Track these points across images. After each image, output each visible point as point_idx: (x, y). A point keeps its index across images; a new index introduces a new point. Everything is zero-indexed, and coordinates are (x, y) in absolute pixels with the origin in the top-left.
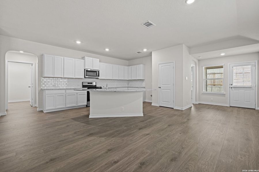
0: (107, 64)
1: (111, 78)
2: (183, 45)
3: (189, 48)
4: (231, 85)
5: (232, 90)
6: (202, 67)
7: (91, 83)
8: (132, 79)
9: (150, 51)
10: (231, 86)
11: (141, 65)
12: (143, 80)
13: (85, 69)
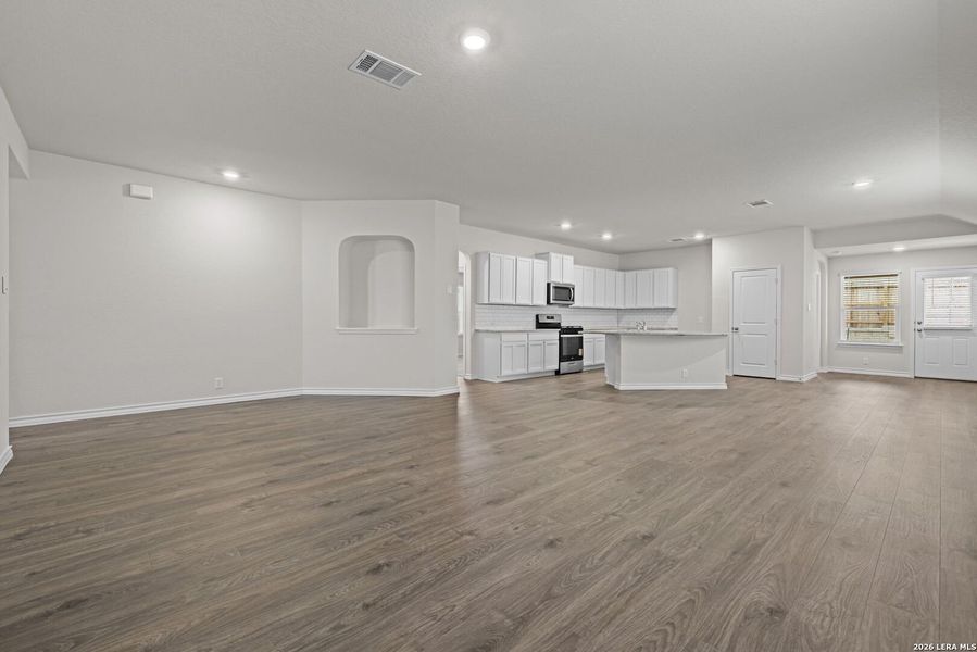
0: (586, 268)
1: (592, 306)
2: (805, 229)
3: (815, 233)
4: (919, 323)
5: (921, 336)
6: (839, 275)
7: (552, 318)
8: (640, 305)
9: (709, 237)
10: (919, 327)
11: (670, 270)
12: (671, 310)
13: (548, 285)
